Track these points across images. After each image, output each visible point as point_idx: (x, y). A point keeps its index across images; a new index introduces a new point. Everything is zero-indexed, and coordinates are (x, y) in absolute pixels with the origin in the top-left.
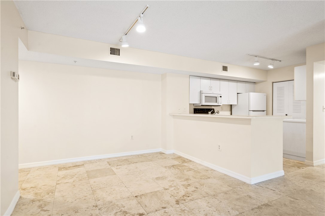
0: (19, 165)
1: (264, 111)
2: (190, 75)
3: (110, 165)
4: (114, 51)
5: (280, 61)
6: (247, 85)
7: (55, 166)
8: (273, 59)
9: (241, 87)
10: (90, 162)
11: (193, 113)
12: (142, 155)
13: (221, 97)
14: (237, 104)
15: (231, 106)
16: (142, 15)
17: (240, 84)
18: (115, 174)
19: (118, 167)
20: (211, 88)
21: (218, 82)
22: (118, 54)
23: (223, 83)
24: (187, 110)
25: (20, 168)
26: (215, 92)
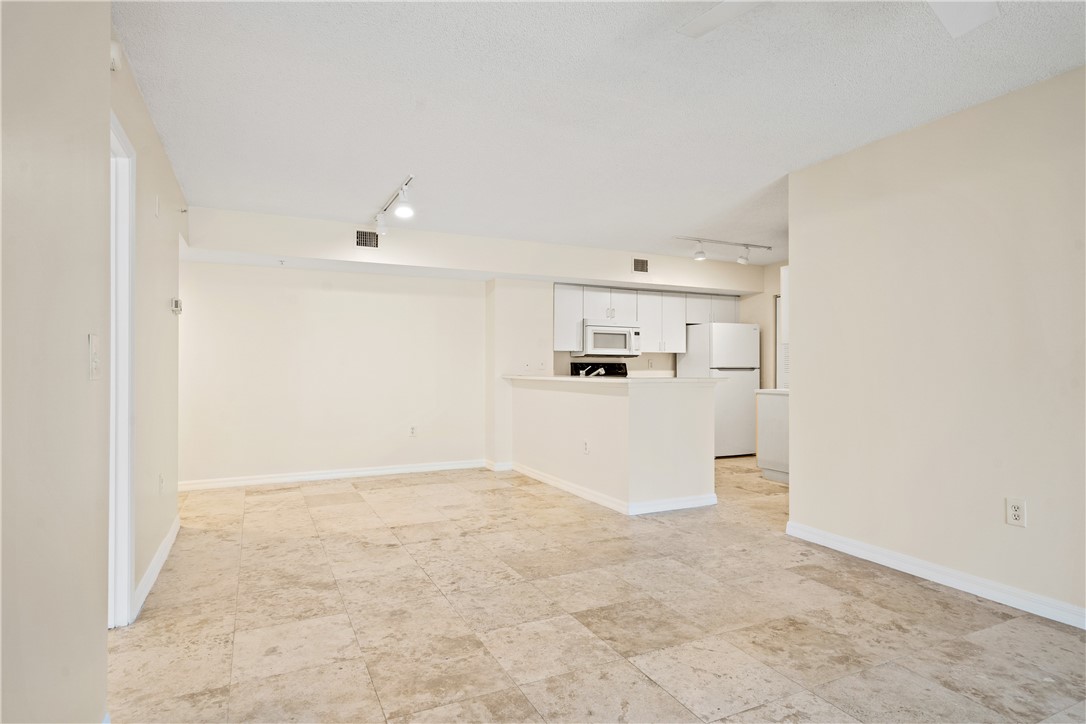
0: (180, 483)
1: (753, 369)
2: (555, 283)
3: (356, 488)
4: (366, 239)
5: (769, 248)
6: (716, 303)
7: (238, 489)
8: (747, 246)
9: (697, 308)
10: (315, 483)
11: (567, 375)
12: (434, 473)
13: (637, 334)
14: (684, 351)
15: (675, 355)
16: (405, 187)
17: (692, 301)
18: (364, 501)
19: (373, 491)
20: (611, 313)
21: (631, 297)
22: (374, 243)
23: (643, 298)
24: (547, 367)
25: (180, 489)
26: (620, 323)
